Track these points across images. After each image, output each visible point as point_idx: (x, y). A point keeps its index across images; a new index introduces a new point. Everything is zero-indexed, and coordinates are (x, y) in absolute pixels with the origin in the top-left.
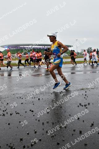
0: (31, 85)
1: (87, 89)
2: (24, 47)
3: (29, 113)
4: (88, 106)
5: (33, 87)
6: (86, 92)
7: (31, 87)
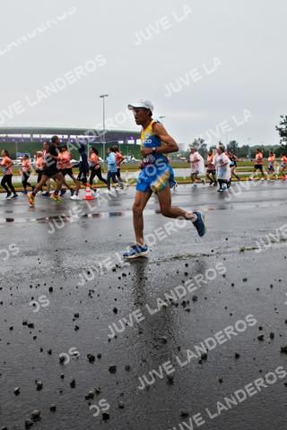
0: (27, 249)
1: (190, 256)
2: (6, 138)
3: (20, 333)
4: (191, 306)
5: (34, 254)
6: (187, 265)
7: (28, 254)
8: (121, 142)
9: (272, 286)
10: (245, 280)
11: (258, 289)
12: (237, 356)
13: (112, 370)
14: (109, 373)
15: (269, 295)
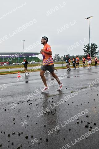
1: (54, 95)
6: (53, 99)
8: (30, 56)
9: (82, 104)
10: (73, 103)
11: (77, 106)
12: (70, 130)
13: (27, 138)
14: (25, 139)
15: (81, 107)
